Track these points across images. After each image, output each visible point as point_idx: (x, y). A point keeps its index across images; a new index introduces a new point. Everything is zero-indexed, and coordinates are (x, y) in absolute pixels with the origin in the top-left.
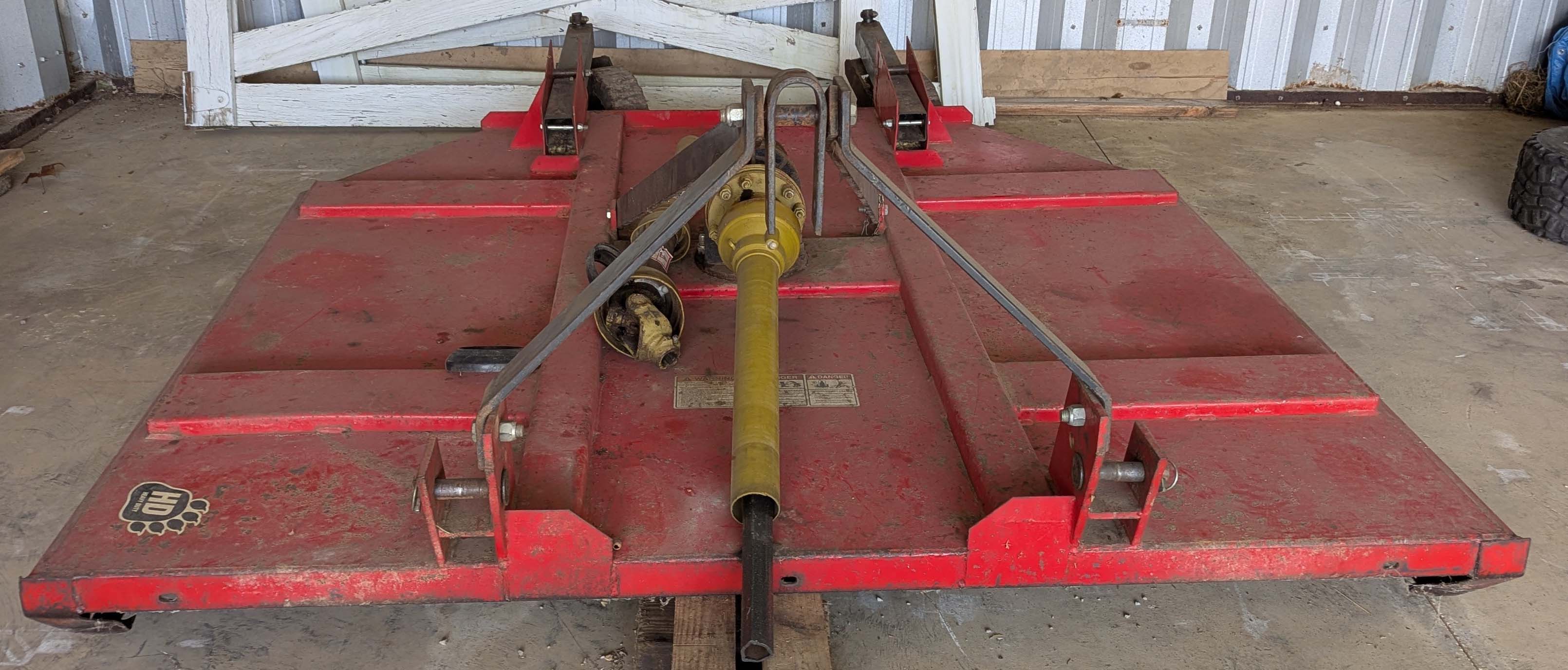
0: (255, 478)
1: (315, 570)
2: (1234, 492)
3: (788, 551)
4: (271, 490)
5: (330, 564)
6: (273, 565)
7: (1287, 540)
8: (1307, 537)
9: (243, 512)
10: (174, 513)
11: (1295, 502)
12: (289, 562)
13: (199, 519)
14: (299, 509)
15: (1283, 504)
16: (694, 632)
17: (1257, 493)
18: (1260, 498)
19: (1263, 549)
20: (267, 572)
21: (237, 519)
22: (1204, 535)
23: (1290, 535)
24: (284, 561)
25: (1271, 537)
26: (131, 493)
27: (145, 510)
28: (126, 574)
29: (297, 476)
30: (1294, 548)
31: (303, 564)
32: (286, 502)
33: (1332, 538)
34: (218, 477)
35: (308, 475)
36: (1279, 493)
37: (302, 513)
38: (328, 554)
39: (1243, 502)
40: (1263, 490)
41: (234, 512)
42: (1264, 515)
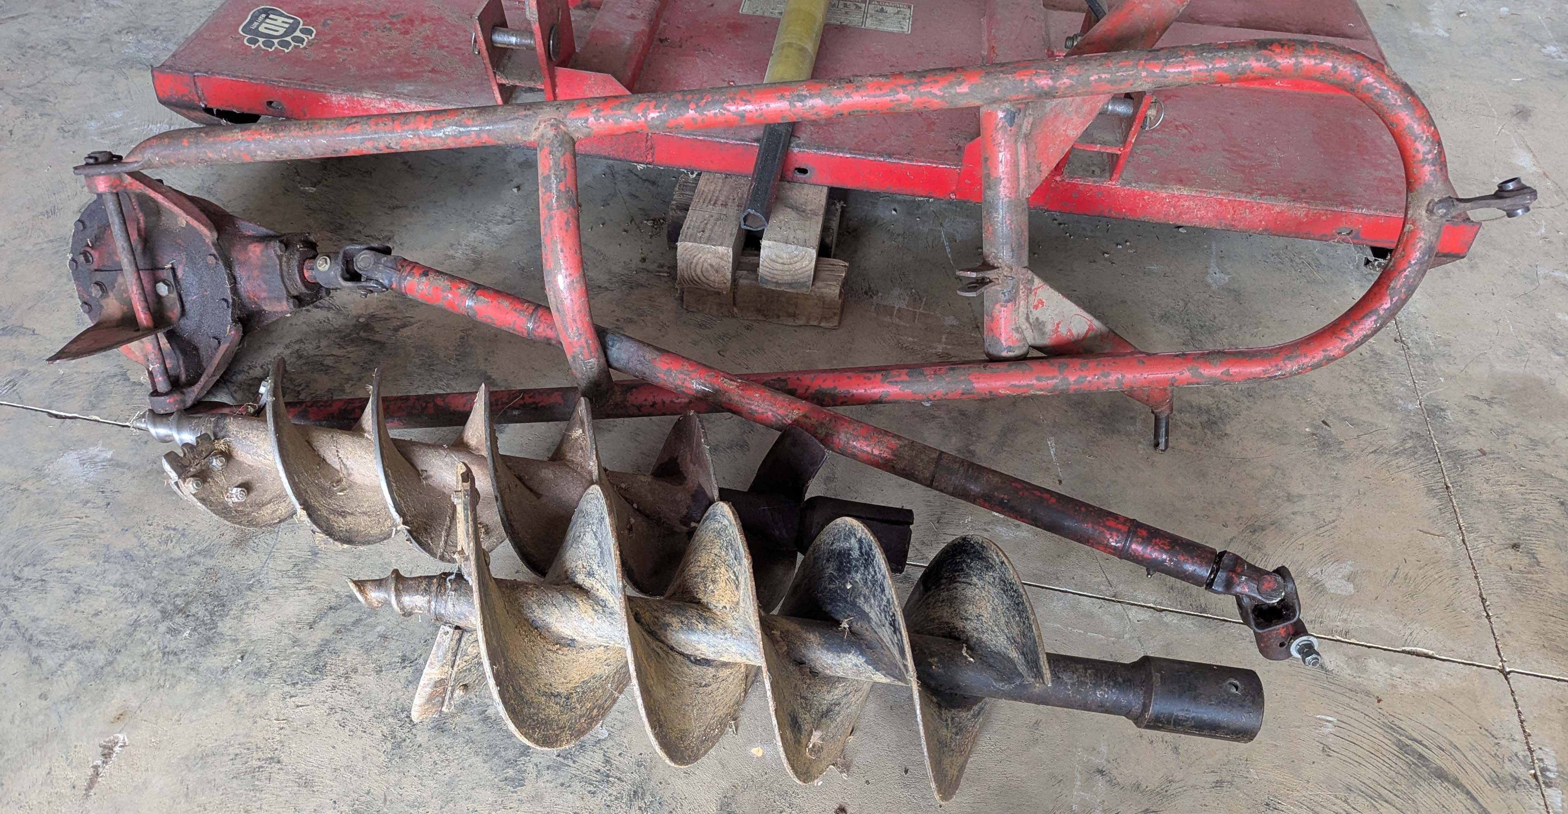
0: (358, 16)
1: (395, 99)
2: (1224, 150)
3: (803, 144)
4: (371, 29)
5: (409, 96)
6: (360, 90)
7: (1254, 196)
8: (1274, 195)
9: (344, 43)
10: (285, 34)
11: (1277, 165)
12: (374, 89)
13: (305, 43)
14: (391, 48)
15: (1265, 165)
16: (710, 200)
17: (1246, 154)
18: (1245, 158)
19: (1229, 201)
20: (355, 94)
21: (337, 48)
22: (1181, 181)
23: (1259, 192)
24: (370, 88)
25: (1241, 191)
26: (251, 13)
27: (261, 29)
28: (238, 77)
29: (394, 20)
30: (1258, 203)
31: (385, 92)
32: (381, 39)
33: (1297, 199)
34: (327, 11)
35: (404, 21)
36: (1265, 155)
37: (393, 51)
38: (409, 88)
39: (1229, 159)
40: (1252, 152)
41: (336, 41)
42: (1243, 172)
